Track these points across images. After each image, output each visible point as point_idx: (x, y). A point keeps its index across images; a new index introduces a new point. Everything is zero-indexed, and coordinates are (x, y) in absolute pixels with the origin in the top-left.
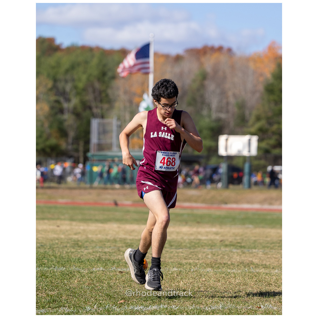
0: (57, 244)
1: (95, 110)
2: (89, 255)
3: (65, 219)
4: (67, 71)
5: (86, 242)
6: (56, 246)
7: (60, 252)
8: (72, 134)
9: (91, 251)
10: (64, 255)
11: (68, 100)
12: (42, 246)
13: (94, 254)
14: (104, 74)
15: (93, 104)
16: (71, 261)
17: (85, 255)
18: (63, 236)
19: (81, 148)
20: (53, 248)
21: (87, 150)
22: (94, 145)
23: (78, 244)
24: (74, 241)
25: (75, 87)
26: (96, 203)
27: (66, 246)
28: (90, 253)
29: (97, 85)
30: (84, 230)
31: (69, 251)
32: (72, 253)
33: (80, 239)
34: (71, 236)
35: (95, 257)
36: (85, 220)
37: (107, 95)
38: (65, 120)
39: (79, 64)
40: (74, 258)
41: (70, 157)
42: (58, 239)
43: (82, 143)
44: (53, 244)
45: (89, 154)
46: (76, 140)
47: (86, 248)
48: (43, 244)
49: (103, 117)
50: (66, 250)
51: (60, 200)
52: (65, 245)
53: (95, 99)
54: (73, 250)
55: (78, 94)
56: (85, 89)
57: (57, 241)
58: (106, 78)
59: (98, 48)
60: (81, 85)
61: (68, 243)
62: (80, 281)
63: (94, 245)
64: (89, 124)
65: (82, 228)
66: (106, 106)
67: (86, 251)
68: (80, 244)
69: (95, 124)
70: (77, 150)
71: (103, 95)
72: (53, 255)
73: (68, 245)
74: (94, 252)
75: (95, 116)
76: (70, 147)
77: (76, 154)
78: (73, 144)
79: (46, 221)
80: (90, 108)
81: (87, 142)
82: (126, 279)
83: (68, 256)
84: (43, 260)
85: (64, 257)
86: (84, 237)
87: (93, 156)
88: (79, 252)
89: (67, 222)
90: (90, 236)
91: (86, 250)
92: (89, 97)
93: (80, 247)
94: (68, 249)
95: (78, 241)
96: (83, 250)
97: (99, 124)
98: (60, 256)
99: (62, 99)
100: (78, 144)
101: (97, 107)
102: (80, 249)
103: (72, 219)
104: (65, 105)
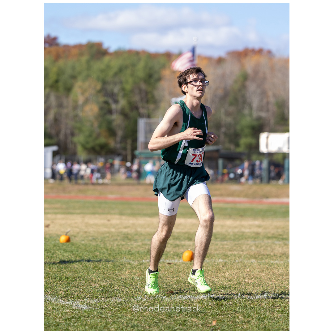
0: (108, 237)
1: (142, 111)
2: (139, 248)
3: (115, 214)
4: (116, 74)
5: (136, 235)
6: (107, 239)
7: (112, 245)
8: (120, 133)
9: (140, 243)
10: (114, 248)
11: (116, 102)
12: (94, 239)
13: (143, 246)
14: (150, 76)
15: (140, 105)
16: (122, 253)
17: (135, 247)
18: (113, 230)
19: (129, 147)
20: (105, 241)
21: (134, 148)
22: (141, 143)
23: (127, 237)
24: (124, 234)
25: (123, 89)
26: (143, 198)
27: (117, 240)
28: (139, 246)
29: (143, 86)
30: (133, 224)
31: (119, 244)
32: (123, 245)
33: (129, 232)
34: (121, 230)
35: (144, 249)
36: (134, 215)
37: (153, 97)
38: (113, 120)
39: (126, 67)
40: (125, 250)
41: (119, 155)
42: (108, 233)
43: (129, 141)
44: (104, 238)
45: (137, 152)
46: (124, 139)
47: (136, 241)
48: (94, 238)
49: (149, 116)
50: (116, 243)
51: (110, 196)
52: (115, 238)
53: (142, 99)
54: (123, 243)
55: (125, 95)
56: (132, 91)
57: (108, 235)
58: (152, 81)
59: (144, 52)
60: (128, 87)
61: (118, 236)
62: (130, 273)
63: (143, 238)
64: (136, 123)
65: (131, 222)
66: (152, 106)
67: (136, 244)
68: (130, 237)
69: (142, 123)
70: (125, 149)
71: (150, 96)
72: (104, 248)
73: (119, 238)
74: (143, 244)
75: (141, 116)
76: (118, 146)
77: (124, 153)
78: (121, 142)
79: (97, 216)
80: (137, 108)
81: (135, 140)
82: (174, 270)
83: (119, 248)
84: (95, 253)
85: (115, 250)
86: (133, 231)
87: (141, 153)
88: (129, 245)
89: (117, 216)
90: (139, 229)
91: (136, 242)
92: (136, 98)
93: (130, 240)
94: (119, 242)
95: (128, 234)
96: (132, 242)
97: (146, 124)
98: (111, 249)
99: (110, 101)
100: (126, 143)
101: (143, 108)
102: (130, 242)
103: (121, 214)
104: (114, 106)
